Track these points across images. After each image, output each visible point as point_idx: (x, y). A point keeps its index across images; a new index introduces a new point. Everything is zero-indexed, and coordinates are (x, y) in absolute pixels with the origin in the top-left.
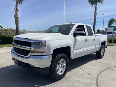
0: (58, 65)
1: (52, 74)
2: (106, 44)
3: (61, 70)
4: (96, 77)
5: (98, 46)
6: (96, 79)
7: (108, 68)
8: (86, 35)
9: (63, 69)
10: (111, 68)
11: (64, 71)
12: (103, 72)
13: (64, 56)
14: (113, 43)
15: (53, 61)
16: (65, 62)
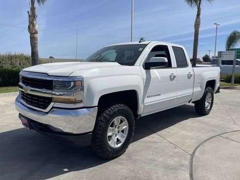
0: (110, 128)
1: (98, 146)
2: (218, 85)
3: (117, 139)
4: (191, 153)
5: (199, 89)
6: (189, 157)
7: (219, 135)
8: (173, 67)
9: (122, 136)
10: (224, 135)
11: (123, 140)
12: (207, 144)
13: (123, 109)
14: (235, 84)
15: (100, 120)
16: (126, 122)
